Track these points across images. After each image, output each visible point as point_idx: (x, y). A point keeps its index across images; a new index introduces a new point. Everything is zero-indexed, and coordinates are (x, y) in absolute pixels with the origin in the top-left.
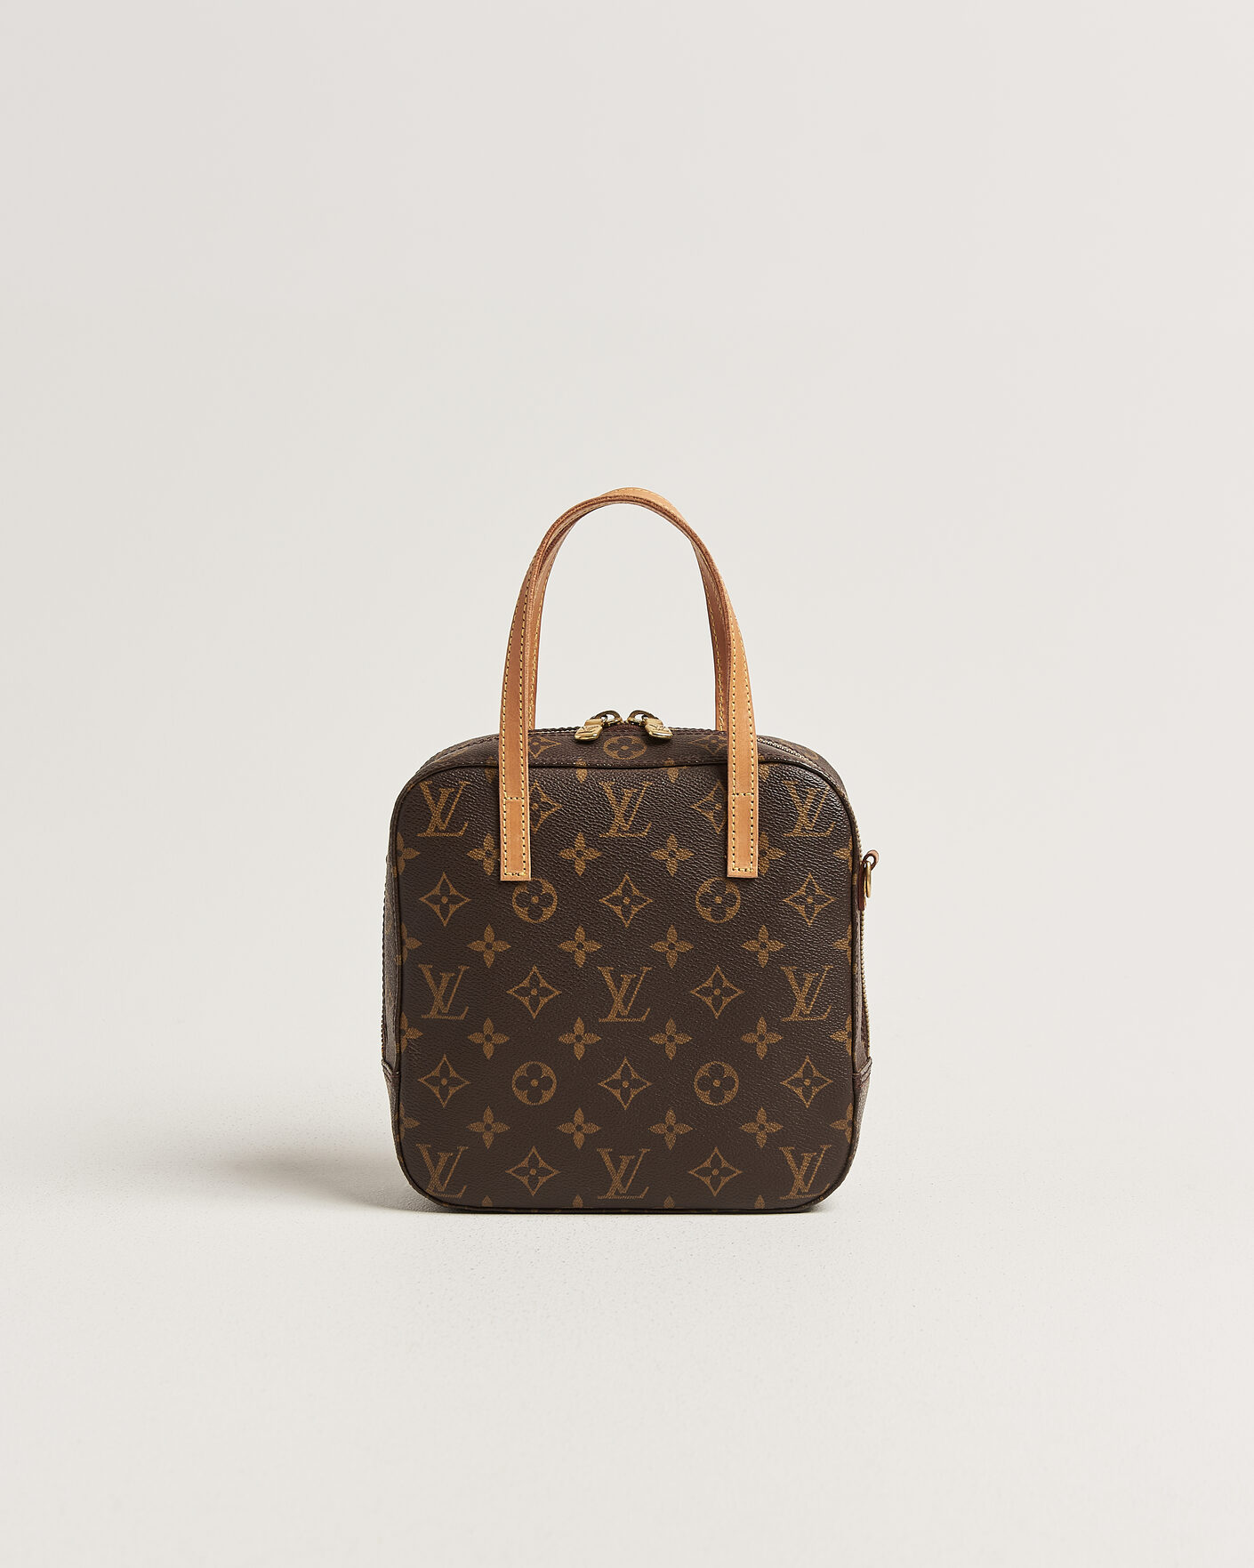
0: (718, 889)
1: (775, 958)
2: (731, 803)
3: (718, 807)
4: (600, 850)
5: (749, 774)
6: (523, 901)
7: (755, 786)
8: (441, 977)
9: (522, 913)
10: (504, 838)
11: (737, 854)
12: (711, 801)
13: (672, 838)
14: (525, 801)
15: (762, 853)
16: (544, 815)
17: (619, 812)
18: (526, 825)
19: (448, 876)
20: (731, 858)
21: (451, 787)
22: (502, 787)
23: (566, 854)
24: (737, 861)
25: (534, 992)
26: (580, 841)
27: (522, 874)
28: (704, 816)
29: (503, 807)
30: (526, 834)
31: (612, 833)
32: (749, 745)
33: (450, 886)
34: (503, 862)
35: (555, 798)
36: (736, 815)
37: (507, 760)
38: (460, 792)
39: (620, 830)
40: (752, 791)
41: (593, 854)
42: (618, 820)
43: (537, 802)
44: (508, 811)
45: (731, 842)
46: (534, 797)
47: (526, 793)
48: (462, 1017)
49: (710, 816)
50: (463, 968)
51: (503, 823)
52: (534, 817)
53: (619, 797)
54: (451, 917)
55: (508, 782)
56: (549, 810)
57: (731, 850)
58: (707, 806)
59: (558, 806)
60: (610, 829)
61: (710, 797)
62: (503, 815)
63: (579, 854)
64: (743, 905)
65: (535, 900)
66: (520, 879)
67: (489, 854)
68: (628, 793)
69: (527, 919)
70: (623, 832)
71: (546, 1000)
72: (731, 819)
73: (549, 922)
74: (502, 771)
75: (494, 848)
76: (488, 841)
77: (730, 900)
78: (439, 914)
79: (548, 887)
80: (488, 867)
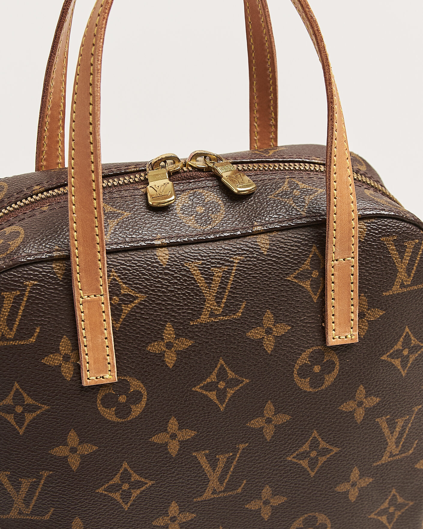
0: (316, 358)
1: (371, 413)
2: (330, 270)
3: (315, 274)
4: (191, 338)
5: (350, 239)
6: (108, 402)
7: (355, 249)
8: (20, 483)
9: (109, 414)
10: (83, 341)
11: (337, 321)
12: (307, 269)
13: (269, 314)
14: (105, 298)
15: (361, 315)
16: (127, 309)
17: (210, 296)
18: (109, 324)
19: (21, 386)
20: (331, 326)
21: (15, 290)
22: (77, 285)
23: (154, 348)
24: (337, 329)
25: (126, 487)
26: (169, 332)
27: (107, 376)
28: (300, 286)
29: (80, 308)
30: (109, 333)
31: (204, 318)
32: (350, 207)
33: (25, 395)
34: (85, 366)
35: (137, 288)
36: (336, 281)
37: (82, 256)
38: (27, 294)
39: (212, 314)
40: (352, 255)
41: (186, 343)
42: (210, 304)
43: (117, 295)
44: (86, 311)
45: (330, 310)
46: (114, 290)
47: (104, 289)
48: (47, 517)
49: (307, 285)
50: (46, 474)
51: (81, 325)
52: (116, 312)
53: (209, 278)
54: (28, 425)
55: (84, 280)
56: (132, 302)
57: (330, 318)
58: (304, 276)
59: (141, 297)
60: (201, 314)
61: (306, 265)
62: (80, 316)
63: (169, 346)
64: (341, 368)
65: (122, 399)
66: (104, 382)
67: (66, 358)
68: (218, 273)
69: (114, 419)
70: (216, 316)
71: (138, 492)
72: (330, 286)
73: (139, 417)
74: (75, 260)
75: (72, 351)
76: (65, 344)
77: (328, 367)
78: (14, 423)
79: (136, 385)
80: (67, 372)
